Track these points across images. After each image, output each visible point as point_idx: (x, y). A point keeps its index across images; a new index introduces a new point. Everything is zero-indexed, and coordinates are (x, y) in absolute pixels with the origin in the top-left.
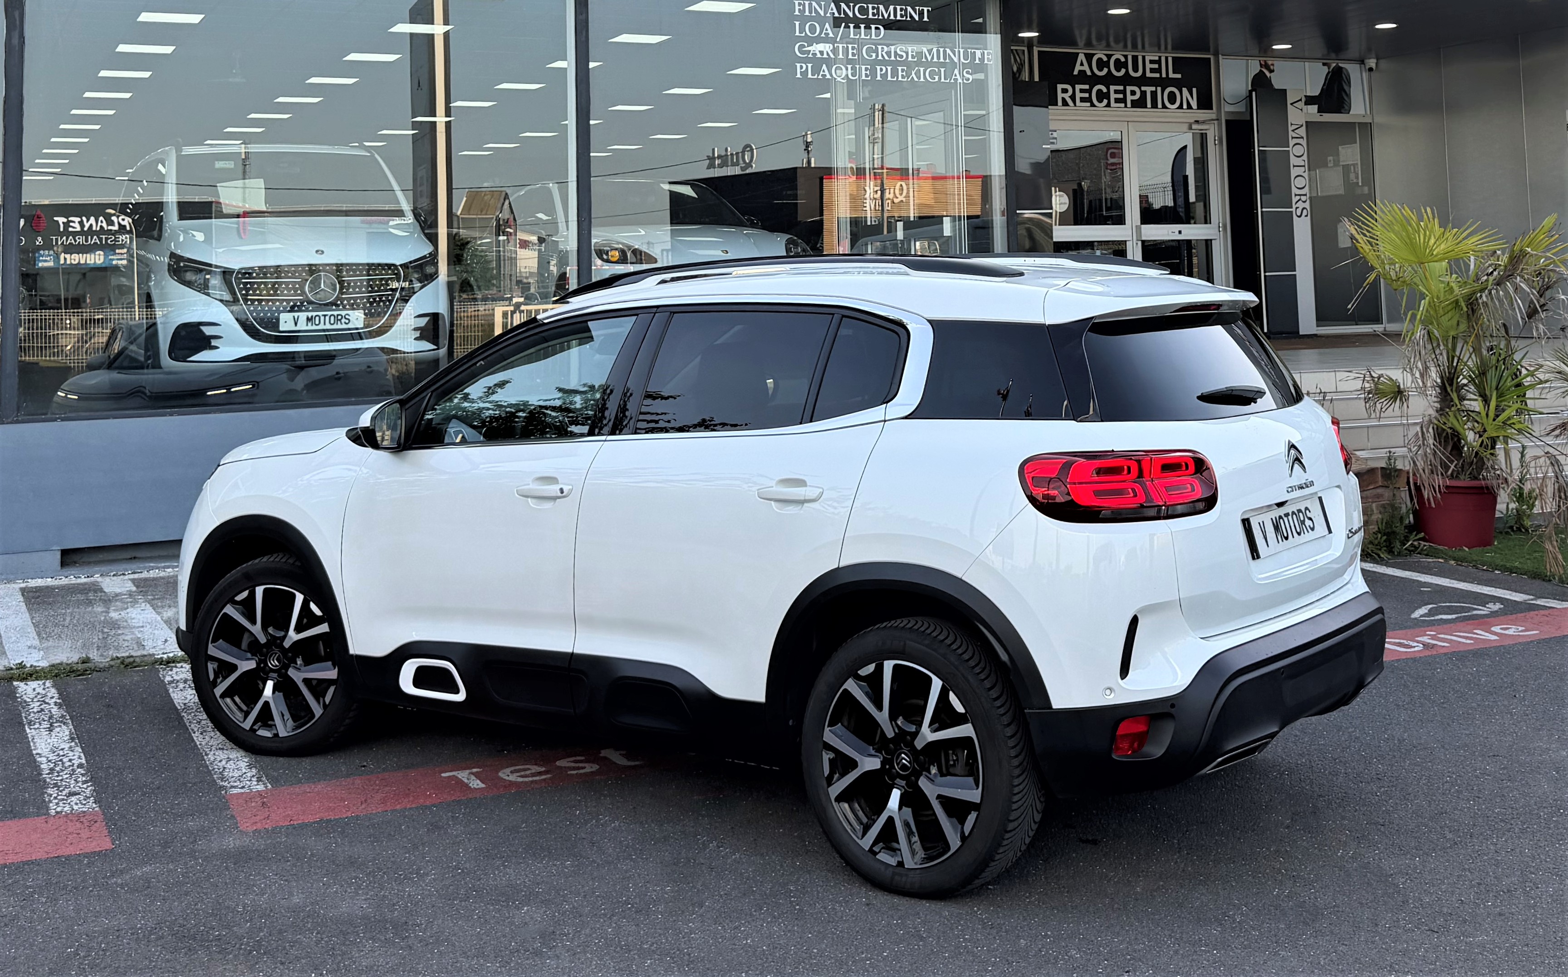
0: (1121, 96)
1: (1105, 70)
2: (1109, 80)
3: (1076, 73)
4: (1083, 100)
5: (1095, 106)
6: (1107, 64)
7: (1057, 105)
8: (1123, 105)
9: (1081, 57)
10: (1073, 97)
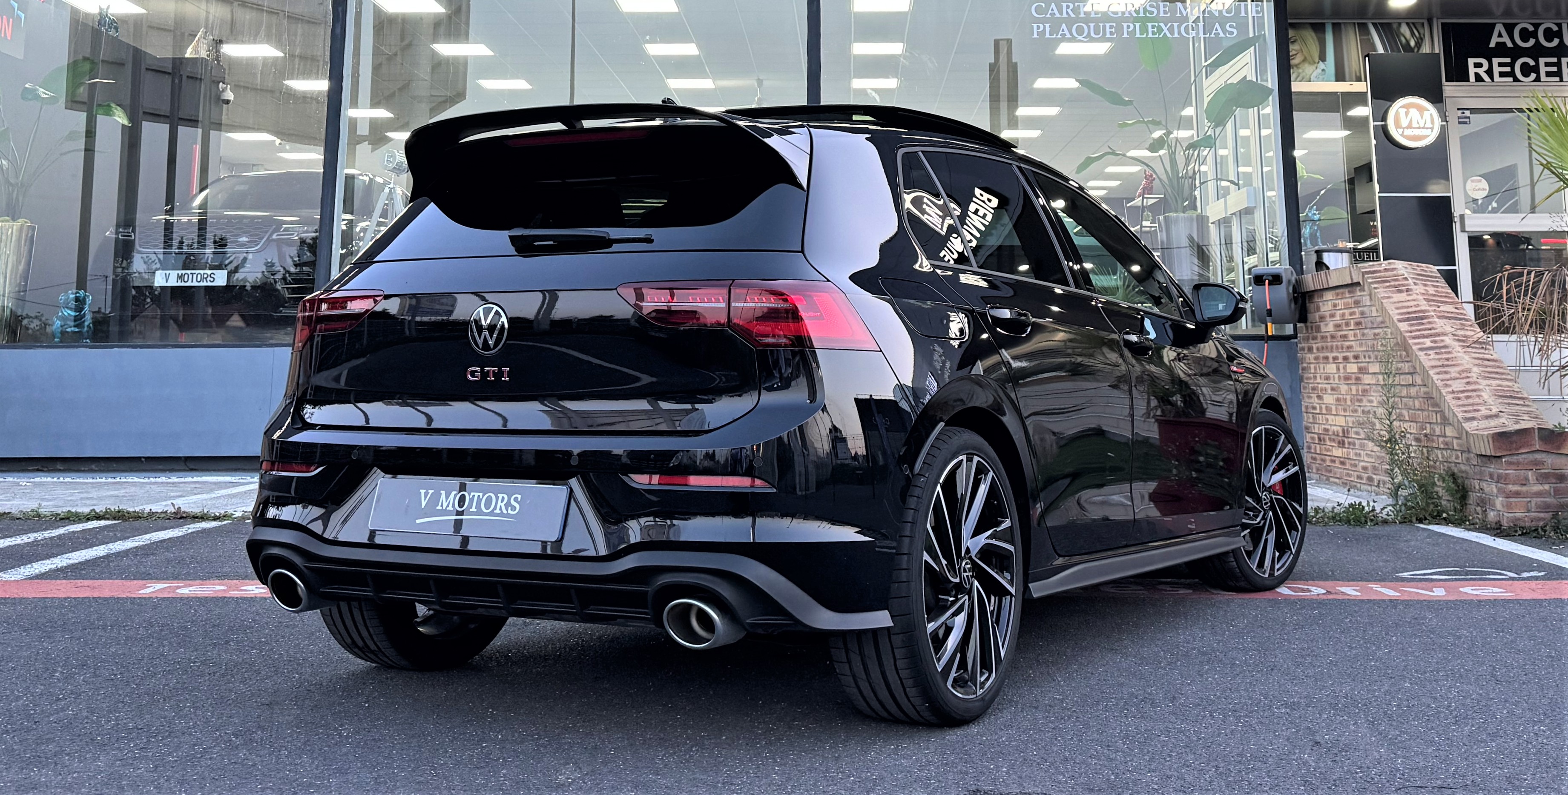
0: (1555, 69)
1: (1532, 42)
2: (1537, 52)
3: (1492, 45)
4: (1502, 74)
5: (1519, 81)
6: (1534, 35)
7: (1467, 79)
8: (1557, 79)
9: (1499, 28)
10: (1490, 72)
